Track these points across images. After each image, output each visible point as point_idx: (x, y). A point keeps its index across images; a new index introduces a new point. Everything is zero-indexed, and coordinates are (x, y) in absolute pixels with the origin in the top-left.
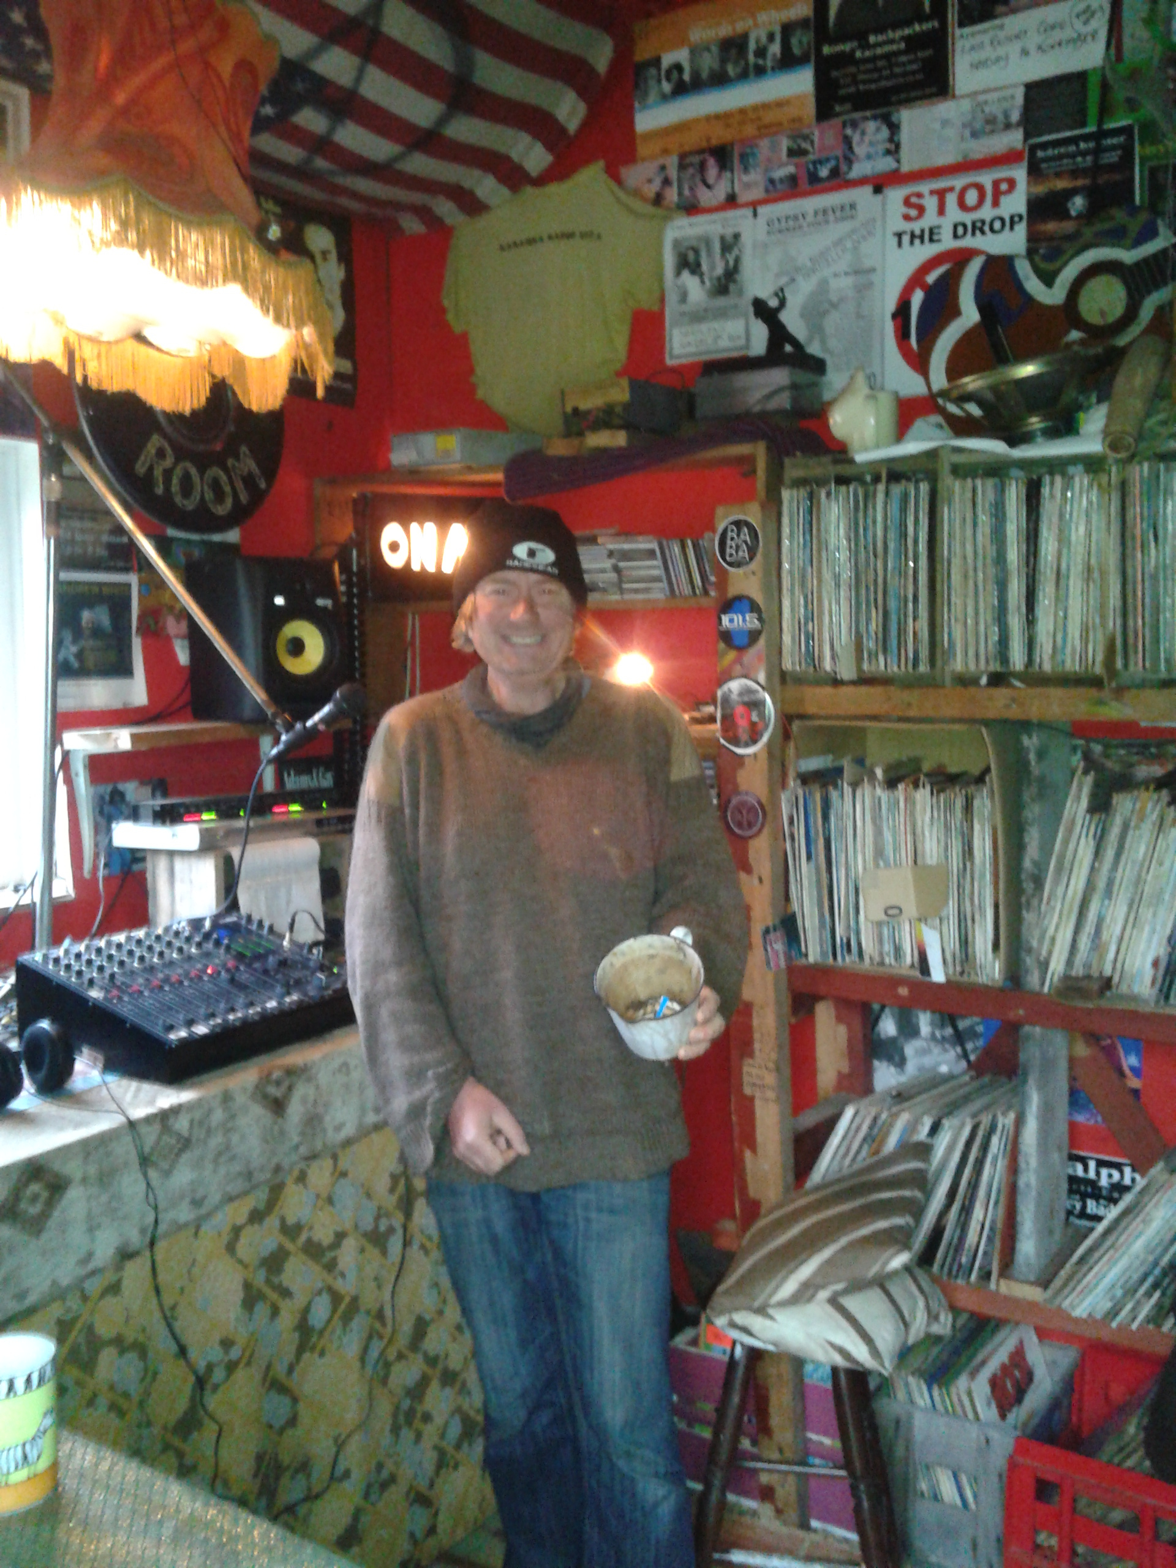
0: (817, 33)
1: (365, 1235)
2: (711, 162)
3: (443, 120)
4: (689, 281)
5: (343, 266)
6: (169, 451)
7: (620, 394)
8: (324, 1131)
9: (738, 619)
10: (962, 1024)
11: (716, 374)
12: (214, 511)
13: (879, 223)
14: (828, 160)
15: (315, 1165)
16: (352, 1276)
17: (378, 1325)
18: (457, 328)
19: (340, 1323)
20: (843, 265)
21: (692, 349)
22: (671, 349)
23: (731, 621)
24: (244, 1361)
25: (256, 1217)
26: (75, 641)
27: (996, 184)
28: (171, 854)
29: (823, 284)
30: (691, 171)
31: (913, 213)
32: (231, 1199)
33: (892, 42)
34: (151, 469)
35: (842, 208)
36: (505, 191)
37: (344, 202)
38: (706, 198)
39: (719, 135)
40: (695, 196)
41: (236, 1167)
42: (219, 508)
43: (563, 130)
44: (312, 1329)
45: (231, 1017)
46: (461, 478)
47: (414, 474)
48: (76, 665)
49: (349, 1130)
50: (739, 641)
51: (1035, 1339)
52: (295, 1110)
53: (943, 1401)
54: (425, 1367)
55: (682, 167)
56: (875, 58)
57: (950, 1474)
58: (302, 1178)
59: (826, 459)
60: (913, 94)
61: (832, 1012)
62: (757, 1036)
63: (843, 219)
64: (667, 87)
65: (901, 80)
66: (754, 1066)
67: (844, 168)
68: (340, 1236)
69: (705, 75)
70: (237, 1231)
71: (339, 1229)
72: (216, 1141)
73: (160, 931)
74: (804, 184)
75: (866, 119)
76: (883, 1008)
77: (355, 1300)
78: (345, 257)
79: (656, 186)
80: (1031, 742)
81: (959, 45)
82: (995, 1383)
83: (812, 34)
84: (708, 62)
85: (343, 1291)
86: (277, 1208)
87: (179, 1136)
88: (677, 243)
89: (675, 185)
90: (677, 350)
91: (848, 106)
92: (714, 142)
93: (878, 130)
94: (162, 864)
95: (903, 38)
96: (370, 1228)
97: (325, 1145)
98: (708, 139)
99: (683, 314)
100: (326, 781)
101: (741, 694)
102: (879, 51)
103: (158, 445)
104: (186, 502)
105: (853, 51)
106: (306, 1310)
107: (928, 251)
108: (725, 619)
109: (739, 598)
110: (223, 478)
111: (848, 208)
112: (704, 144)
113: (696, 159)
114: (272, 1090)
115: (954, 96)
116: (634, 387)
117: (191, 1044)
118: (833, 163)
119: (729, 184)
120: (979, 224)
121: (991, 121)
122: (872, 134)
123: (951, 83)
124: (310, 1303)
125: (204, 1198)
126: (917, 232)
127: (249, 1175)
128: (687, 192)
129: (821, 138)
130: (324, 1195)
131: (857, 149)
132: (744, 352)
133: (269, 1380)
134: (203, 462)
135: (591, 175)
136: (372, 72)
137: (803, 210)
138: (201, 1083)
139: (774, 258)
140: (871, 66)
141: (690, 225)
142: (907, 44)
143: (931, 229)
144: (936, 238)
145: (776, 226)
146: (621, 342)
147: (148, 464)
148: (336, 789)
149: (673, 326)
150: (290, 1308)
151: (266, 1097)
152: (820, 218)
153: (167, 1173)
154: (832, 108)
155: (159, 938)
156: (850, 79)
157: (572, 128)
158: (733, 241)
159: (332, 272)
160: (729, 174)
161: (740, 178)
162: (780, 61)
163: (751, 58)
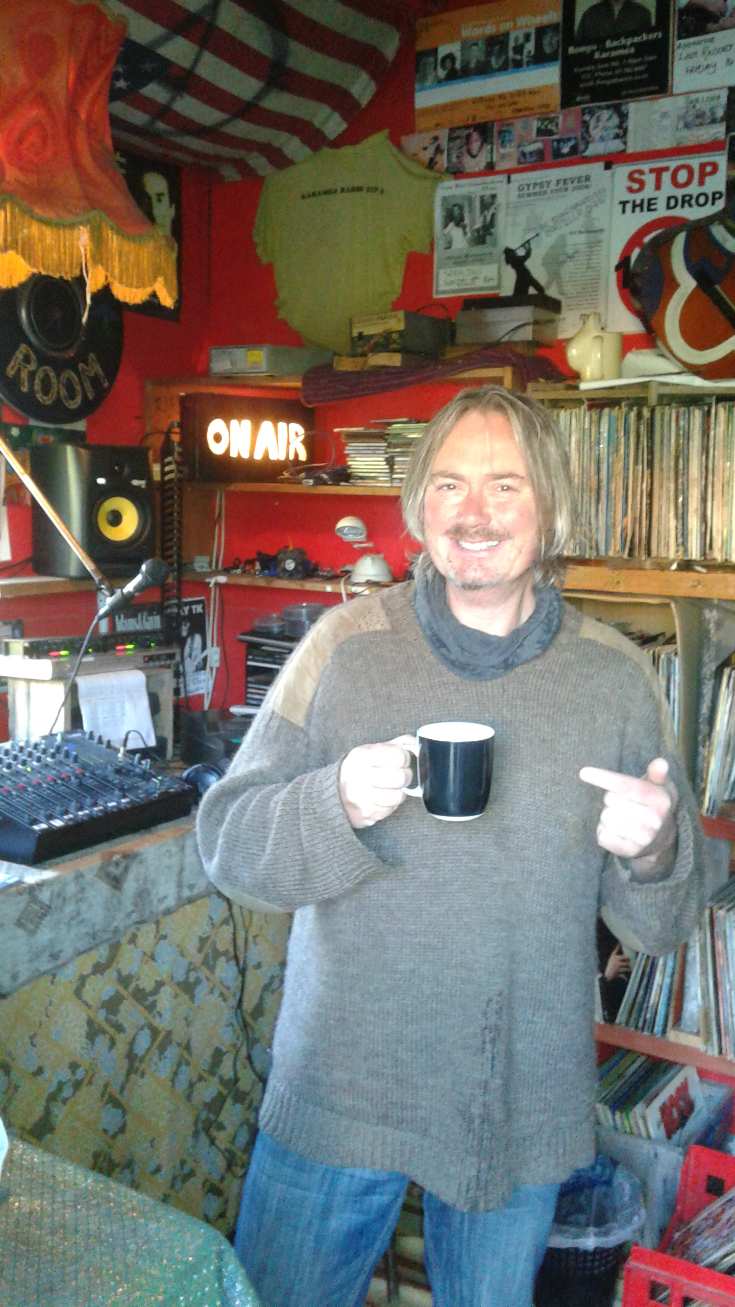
1: (179, 984)
2: (475, 136)
3: (260, 96)
4: (454, 231)
5: (173, 206)
6: (33, 357)
7: (397, 323)
8: (151, 902)
11: (472, 309)
12: (67, 405)
13: (608, 193)
14: (569, 139)
15: (143, 929)
16: (167, 1016)
17: (186, 1054)
18: (265, 260)
19: (157, 1051)
20: (578, 225)
21: (454, 287)
22: (437, 286)
24: (86, 1082)
25: (99, 969)
27: (703, 166)
28: (28, 681)
29: (562, 240)
30: (458, 142)
31: (636, 186)
32: (80, 953)
33: (624, 47)
34: (19, 371)
35: (579, 179)
36: (307, 150)
37: (177, 154)
38: (471, 165)
39: (482, 115)
40: (461, 163)
41: (84, 929)
42: (71, 402)
43: (356, 103)
44: (136, 1055)
45: (80, 813)
46: (267, 384)
47: (228, 379)
49: (171, 902)
51: (696, 1078)
52: (130, 886)
53: (624, 1124)
54: (220, 1088)
55: (451, 139)
56: (609, 60)
58: (133, 940)
59: (560, 385)
60: (641, 90)
63: (580, 188)
64: (442, 73)
65: (631, 78)
67: (582, 147)
68: (160, 984)
69: (472, 65)
70: (83, 979)
71: (159, 979)
72: (70, 908)
73: (22, 744)
74: (548, 158)
75: (600, 108)
77: (169, 1034)
78: (175, 198)
79: (429, 153)
80: (711, 615)
81: (677, 53)
82: (664, 1110)
83: (560, 36)
84: (477, 54)
85: (160, 1028)
86: (115, 964)
87: (41, 903)
88: (445, 199)
89: (446, 153)
90: (442, 288)
91: (587, 97)
92: (478, 121)
93: (610, 118)
94: (21, 689)
95: (632, 45)
96: (181, 979)
97: (151, 912)
98: (474, 118)
99: (448, 258)
100: (154, 623)
102: (614, 54)
103: (24, 351)
104: (45, 398)
105: (593, 52)
106: (132, 1043)
107: (647, 217)
110: (75, 379)
111: (584, 179)
113: (464, 133)
114: (113, 870)
115: (672, 95)
116: (409, 319)
117: (50, 833)
118: (573, 142)
119: (489, 155)
120: (687, 198)
121: (700, 115)
122: (606, 120)
123: (670, 85)
124: (136, 1034)
125: (61, 951)
126: (638, 202)
127: (94, 936)
128: (454, 160)
129: (564, 122)
130: (149, 952)
131: (593, 132)
132: (497, 292)
133: (106, 1096)
134: (59, 366)
135: (379, 140)
136: (208, 58)
137: (548, 179)
138: (57, 864)
139: (522, 217)
140: (606, 66)
141: (457, 186)
142: (636, 48)
143: (650, 200)
144: (653, 207)
145: (526, 191)
146: (398, 279)
147: (16, 368)
148: (162, 631)
149: (440, 267)
150: (122, 1041)
151: (108, 875)
152: (561, 185)
153: (32, 933)
154: (574, 98)
155: (21, 749)
156: (589, 76)
157: (364, 102)
158: (490, 200)
159: (164, 211)
160: (489, 147)
161: (499, 151)
162: (534, 57)
163: (511, 54)
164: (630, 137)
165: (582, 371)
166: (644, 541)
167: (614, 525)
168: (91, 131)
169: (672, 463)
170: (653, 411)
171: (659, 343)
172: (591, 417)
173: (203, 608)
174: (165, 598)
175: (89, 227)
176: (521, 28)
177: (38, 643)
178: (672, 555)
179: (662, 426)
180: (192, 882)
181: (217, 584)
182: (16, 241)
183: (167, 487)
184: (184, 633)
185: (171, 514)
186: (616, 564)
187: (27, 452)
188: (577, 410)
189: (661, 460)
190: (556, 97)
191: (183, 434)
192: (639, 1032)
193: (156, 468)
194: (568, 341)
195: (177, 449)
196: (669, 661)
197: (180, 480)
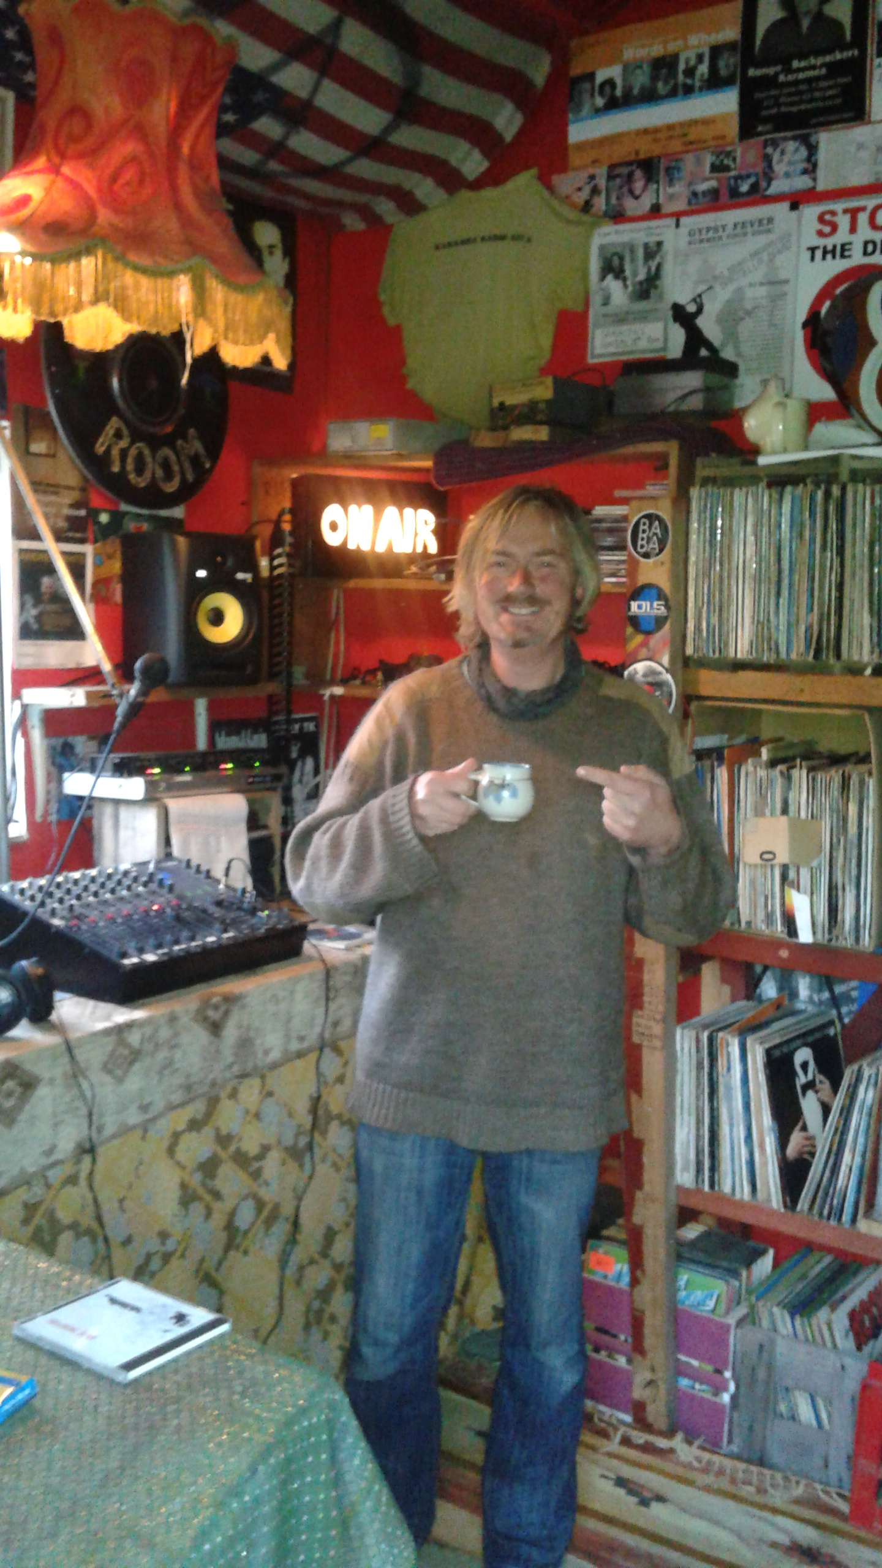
0: (743, 57)
1: (287, 1149)
2: (638, 174)
3: (389, 129)
4: (613, 285)
5: (287, 261)
6: (125, 432)
7: (544, 391)
8: (255, 1053)
9: (645, 605)
10: (839, 989)
11: (634, 375)
12: (163, 488)
13: (794, 238)
14: (748, 176)
15: (247, 1082)
16: (274, 1186)
17: (294, 1232)
18: (391, 321)
19: (263, 1227)
20: (759, 275)
21: (612, 350)
22: (593, 349)
23: (640, 607)
24: (178, 1254)
25: (195, 1125)
26: (35, 605)
28: (117, 802)
29: (740, 291)
30: (618, 181)
31: (827, 229)
32: (172, 1108)
33: (813, 67)
34: (108, 451)
35: (760, 222)
36: (441, 194)
37: (290, 199)
38: (631, 206)
39: (646, 148)
40: (621, 205)
41: (177, 1080)
42: (168, 484)
43: (500, 138)
44: (237, 1229)
45: (176, 948)
46: (392, 463)
47: (350, 458)
48: (35, 626)
49: (275, 1055)
50: (645, 626)
52: (231, 1033)
53: (805, 1332)
54: (333, 1273)
55: (610, 177)
56: (797, 83)
57: (807, 1395)
58: (234, 1095)
59: (735, 461)
60: (832, 118)
61: (717, 973)
62: (646, 990)
63: (760, 233)
64: (600, 102)
65: (820, 104)
66: (642, 1017)
67: (764, 184)
68: (265, 1149)
69: (636, 91)
70: (176, 1136)
71: (265, 1142)
72: (163, 1055)
73: (110, 871)
74: (724, 198)
75: (785, 139)
76: (766, 968)
77: (276, 1207)
78: (289, 251)
79: (585, 195)
81: (876, 73)
82: (853, 1316)
83: (739, 56)
84: (641, 79)
85: (266, 1199)
86: (213, 1120)
87: (131, 1048)
88: (602, 248)
89: (603, 195)
90: (598, 351)
91: (769, 127)
92: (642, 156)
93: (797, 150)
94: (108, 810)
95: (823, 65)
96: (290, 1144)
97: (255, 1066)
98: (637, 153)
99: (605, 316)
100: (260, 741)
101: (645, 675)
102: (801, 76)
103: (116, 426)
104: (139, 480)
105: (777, 74)
106: (233, 1214)
107: (839, 265)
108: (634, 605)
109: (648, 586)
110: (173, 458)
111: (765, 222)
112: (633, 157)
113: (625, 171)
114: (211, 1013)
115: (869, 122)
116: (558, 385)
117: (142, 969)
118: (752, 180)
119: (655, 195)
122: (791, 153)
123: (867, 109)
124: (237, 1205)
125: (150, 1104)
126: (830, 248)
127: (188, 1088)
128: (614, 201)
129: (743, 156)
130: (253, 1110)
131: (776, 167)
132: (662, 354)
133: (201, 1274)
134: (155, 443)
135: (524, 182)
136: (328, 85)
137: (724, 223)
138: (150, 1004)
139: (694, 267)
140: (793, 89)
141: (617, 232)
142: (828, 70)
143: (843, 246)
144: (846, 253)
145: (697, 237)
146: (546, 341)
147: (106, 444)
148: (268, 750)
149: (596, 326)
150: (220, 1210)
151: (206, 1019)
152: (739, 230)
153: (120, 1080)
154: (755, 127)
155: (109, 876)
156: (772, 101)
157: (508, 137)
158: (655, 249)
159: (277, 265)
160: (655, 186)
161: (665, 190)
162: (708, 80)
163: (681, 77)
164: (821, 173)
165: (761, 443)
166: (832, 643)
167: (798, 621)
168: (194, 167)
169: (866, 550)
170: (844, 489)
171: (854, 412)
172: (770, 496)
173: (316, 726)
174: (272, 713)
175: (190, 275)
176: (693, 47)
177: (129, 758)
178: (866, 658)
179: (855, 505)
180: (302, 1033)
181: (333, 697)
182: (107, 292)
183: (277, 583)
184: (294, 755)
185: (281, 615)
186: (801, 670)
187: (118, 541)
188: (754, 488)
189: (854, 545)
190: (733, 129)
191: (295, 522)
192: (825, 1221)
193: (264, 563)
194: (744, 410)
195: (289, 539)
196: (862, 783)
197: (291, 575)
